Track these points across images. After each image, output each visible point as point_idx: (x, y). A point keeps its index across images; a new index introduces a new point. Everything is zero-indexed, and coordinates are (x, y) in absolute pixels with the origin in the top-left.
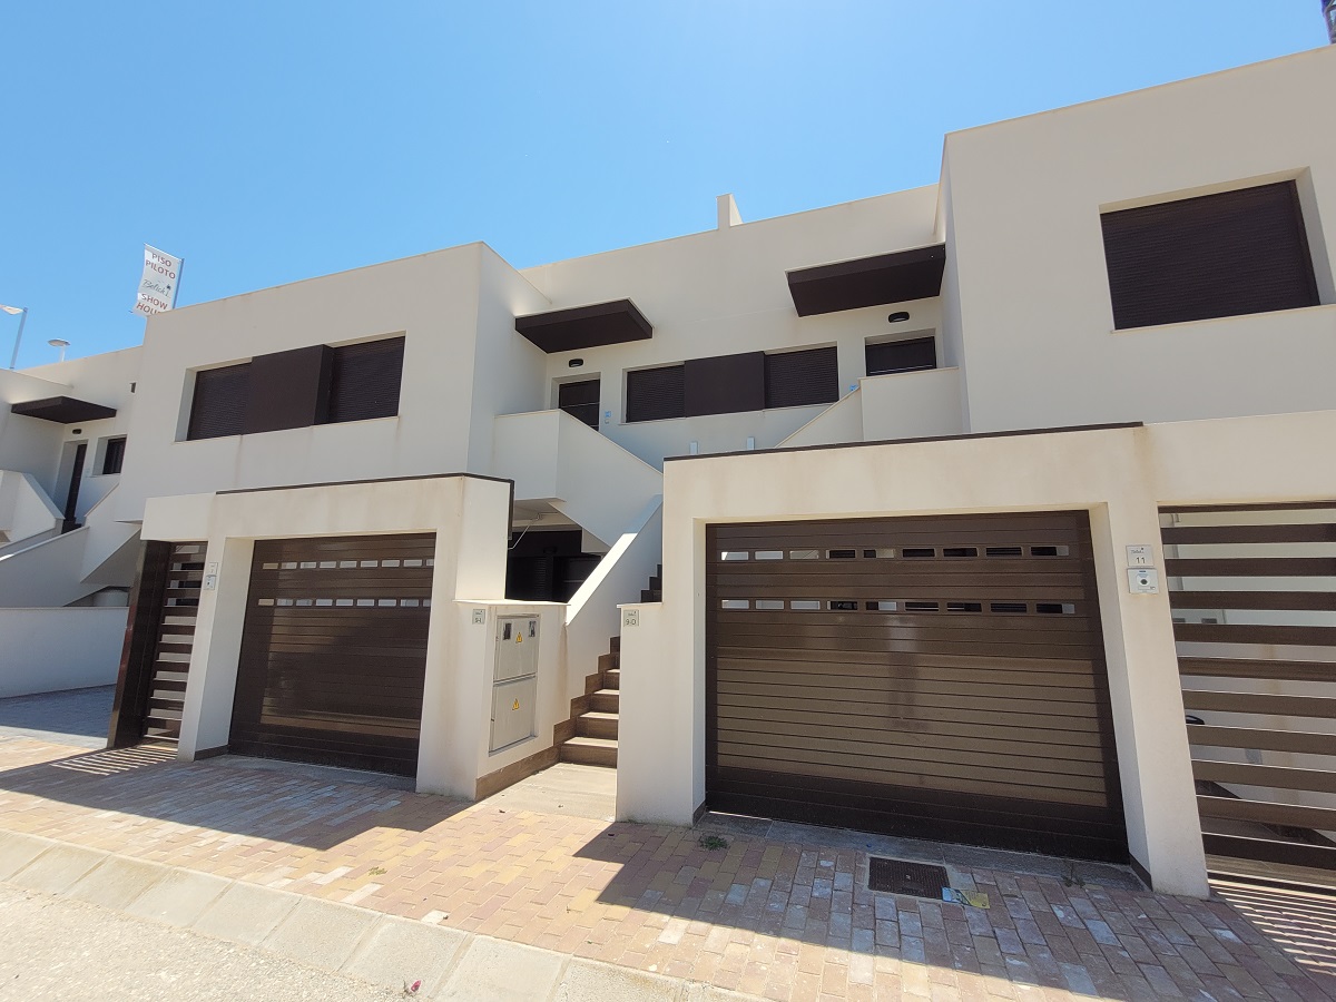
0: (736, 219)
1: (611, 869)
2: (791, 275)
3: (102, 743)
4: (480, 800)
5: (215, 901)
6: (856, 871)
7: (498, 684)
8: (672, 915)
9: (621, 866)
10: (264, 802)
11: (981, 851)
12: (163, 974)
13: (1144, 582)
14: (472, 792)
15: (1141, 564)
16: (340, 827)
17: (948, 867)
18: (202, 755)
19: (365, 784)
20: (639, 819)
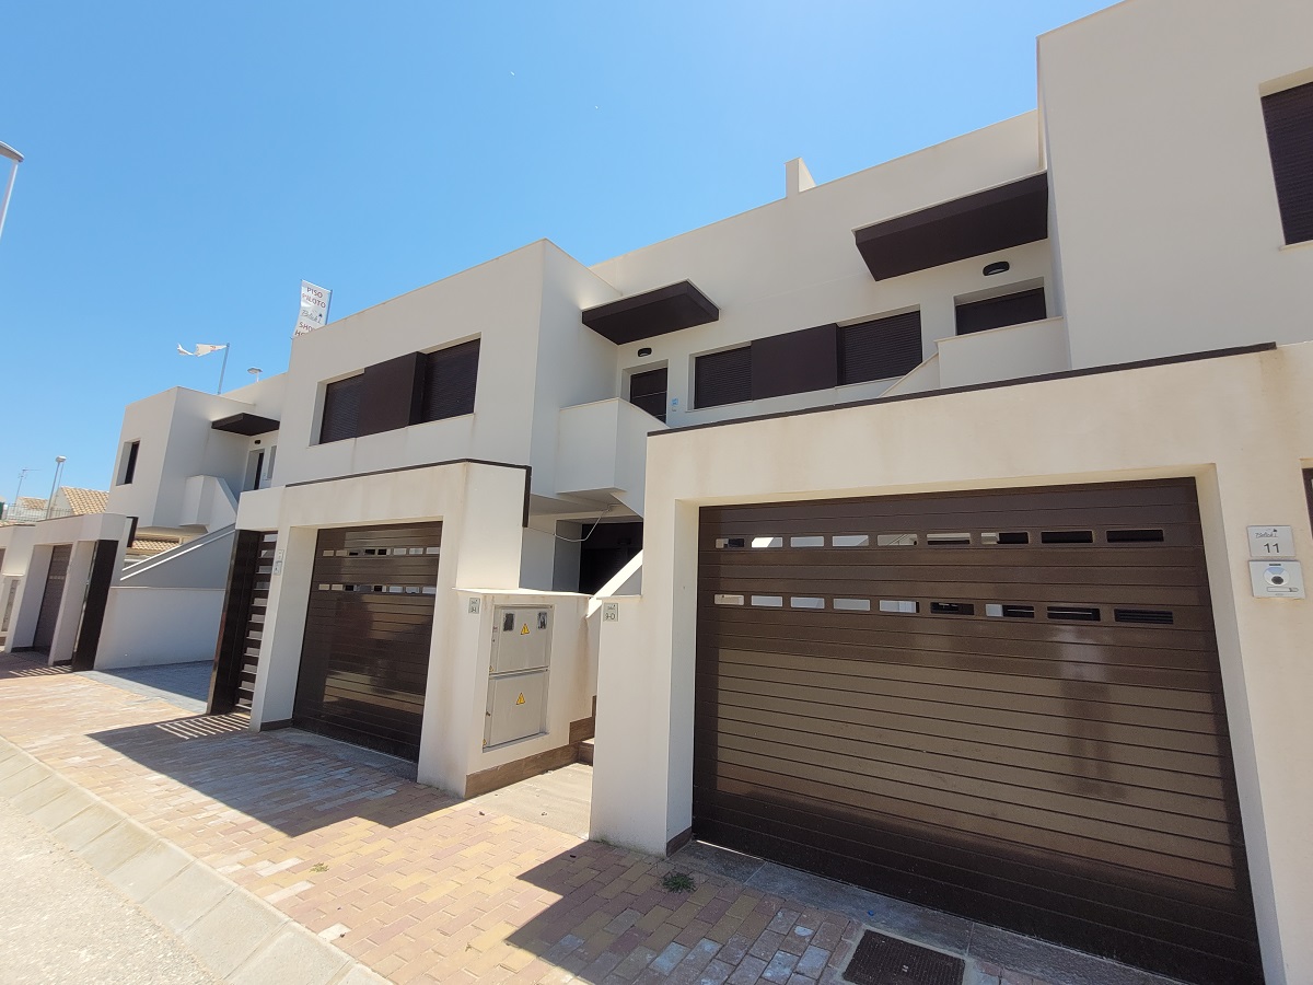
0: (807, 182)
1: (549, 898)
2: (858, 233)
3: (201, 707)
4: (471, 798)
5: (172, 878)
6: (835, 950)
7: (495, 676)
8: (577, 975)
9: (559, 897)
10: (283, 778)
11: (1028, 943)
12: (83, 953)
13: (1278, 580)
14: (462, 788)
15: (1274, 553)
16: (324, 813)
17: (969, 961)
18: (268, 727)
19: (378, 769)
20: (612, 839)
